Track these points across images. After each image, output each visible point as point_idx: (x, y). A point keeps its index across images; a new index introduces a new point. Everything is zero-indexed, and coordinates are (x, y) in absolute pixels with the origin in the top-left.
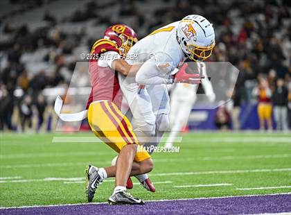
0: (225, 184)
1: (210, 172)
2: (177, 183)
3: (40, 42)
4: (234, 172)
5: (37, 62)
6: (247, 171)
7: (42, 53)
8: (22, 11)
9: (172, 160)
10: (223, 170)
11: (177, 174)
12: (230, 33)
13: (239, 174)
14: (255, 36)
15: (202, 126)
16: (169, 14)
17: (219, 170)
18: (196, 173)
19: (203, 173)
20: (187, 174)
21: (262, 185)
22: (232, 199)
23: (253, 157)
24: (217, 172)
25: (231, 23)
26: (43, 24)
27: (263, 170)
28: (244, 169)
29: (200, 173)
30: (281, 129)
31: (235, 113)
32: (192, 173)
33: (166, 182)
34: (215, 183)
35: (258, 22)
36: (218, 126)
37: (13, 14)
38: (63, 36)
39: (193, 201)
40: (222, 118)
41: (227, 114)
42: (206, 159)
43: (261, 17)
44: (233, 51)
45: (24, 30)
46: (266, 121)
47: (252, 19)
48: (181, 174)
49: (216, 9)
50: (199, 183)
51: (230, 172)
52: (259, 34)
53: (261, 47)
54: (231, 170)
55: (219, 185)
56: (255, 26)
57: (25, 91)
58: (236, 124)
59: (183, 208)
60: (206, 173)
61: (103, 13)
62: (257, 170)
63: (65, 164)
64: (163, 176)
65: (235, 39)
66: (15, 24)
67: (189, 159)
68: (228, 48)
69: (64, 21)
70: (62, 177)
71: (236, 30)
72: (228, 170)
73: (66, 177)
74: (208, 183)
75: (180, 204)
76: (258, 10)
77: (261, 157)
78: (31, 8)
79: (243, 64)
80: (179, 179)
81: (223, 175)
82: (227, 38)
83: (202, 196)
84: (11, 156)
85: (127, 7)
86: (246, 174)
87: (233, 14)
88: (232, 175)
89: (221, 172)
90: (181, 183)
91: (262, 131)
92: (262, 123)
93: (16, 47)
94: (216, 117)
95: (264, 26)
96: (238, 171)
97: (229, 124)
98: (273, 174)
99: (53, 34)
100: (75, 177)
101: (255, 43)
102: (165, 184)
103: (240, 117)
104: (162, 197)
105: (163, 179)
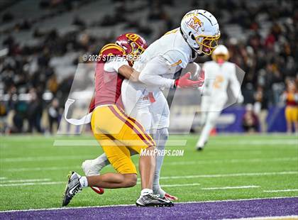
0: (253, 186)
1: (237, 175)
2: (205, 185)
3: (70, 46)
4: (262, 174)
5: (66, 65)
6: (274, 173)
7: (71, 56)
8: (52, 16)
9: (200, 162)
10: (249, 172)
11: (205, 176)
12: (258, 37)
13: (266, 176)
14: (282, 40)
15: (230, 128)
17: (246, 172)
18: (224, 176)
19: (231, 175)
20: (214, 176)
21: (289, 187)
22: (259, 201)
23: (280, 159)
24: (244, 174)
25: (259, 27)
26: (73, 28)
27: (290, 173)
28: (271, 172)
29: (227, 175)
31: (263, 116)
32: (219, 176)
33: (194, 184)
34: (243, 185)
35: (286, 26)
36: (245, 128)
37: (43, 18)
38: (92, 40)
39: (220, 203)
40: (250, 121)
41: (255, 117)
42: (233, 161)
43: (289, 21)
44: (261, 54)
45: (53, 35)
46: (293, 124)
47: (280, 23)
48: (208, 176)
50: (227, 185)
51: (257, 174)
52: (287, 38)
53: (288, 51)
54: (258, 172)
55: (245, 187)
56: (283, 29)
57: (54, 94)
58: (264, 126)
59: (210, 209)
60: (234, 175)
61: (131, 17)
62: (284, 173)
64: (191, 178)
65: (263, 42)
66: (45, 28)
67: (216, 162)
68: (255, 51)
69: (94, 25)
71: (264, 33)
72: (256, 172)
74: (235, 185)
75: (207, 206)
76: (286, 14)
77: (288, 159)
78: (61, 12)
79: (270, 68)
80: (207, 182)
81: (250, 178)
82: (255, 42)
84: (40, 159)
85: (156, 12)
86: (273, 176)
87: (261, 18)
88: (259, 177)
89: (248, 174)
90: (209, 185)
92: (289, 125)
93: (46, 51)
94: (244, 120)
95: (292, 29)
96: (265, 174)
97: (256, 127)
99: (83, 38)
101: (283, 46)
102: (193, 186)
103: (268, 119)
104: (190, 199)
105: (191, 181)
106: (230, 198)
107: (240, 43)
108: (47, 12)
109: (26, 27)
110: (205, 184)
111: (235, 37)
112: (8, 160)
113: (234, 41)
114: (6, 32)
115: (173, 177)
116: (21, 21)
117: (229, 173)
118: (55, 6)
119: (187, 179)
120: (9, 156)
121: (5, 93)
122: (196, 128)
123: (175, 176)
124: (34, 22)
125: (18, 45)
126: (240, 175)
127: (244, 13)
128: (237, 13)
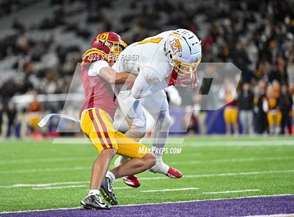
0: (192, 188)
3: (9, 50)
4: (201, 176)
5: (6, 69)
6: (213, 175)
7: (11, 60)
10: (189, 175)
13: (205, 178)
14: (220, 41)
16: (136, 20)
20: (154, 178)
21: (228, 189)
22: (198, 203)
23: (219, 161)
25: (197, 28)
26: (12, 32)
27: (229, 174)
28: (211, 173)
30: (248, 133)
31: (202, 118)
35: (223, 27)
38: (32, 44)
39: (159, 205)
41: (194, 118)
43: (227, 22)
46: (232, 125)
47: (218, 23)
48: (148, 179)
49: (181, 14)
50: (166, 187)
51: (197, 176)
52: (225, 39)
53: (226, 52)
54: (198, 174)
55: (184, 189)
56: (221, 31)
59: (149, 212)
61: (70, 20)
62: (224, 174)
63: (34, 170)
69: (32, 29)
70: (31, 183)
71: (203, 35)
72: (195, 174)
73: (34, 183)
75: (147, 209)
76: (223, 15)
77: (227, 160)
80: (146, 184)
81: (190, 180)
83: (169, 200)
85: (95, 14)
86: (212, 178)
87: (199, 19)
88: (198, 179)
90: (148, 188)
91: (228, 136)
92: (228, 127)
95: (230, 30)
96: (204, 176)
97: (196, 129)
98: (239, 178)
99: (22, 42)
100: (43, 183)
101: (221, 48)
104: (129, 201)
128: (175, 15)
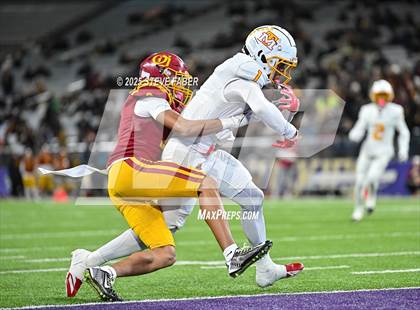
1: (401, 253)
2: (356, 268)
8: (145, 35)
9: (349, 237)
10: (417, 250)
11: (356, 255)
15: (389, 189)
16: (346, 37)
17: (414, 250)
18: (382, 255)
19: (393, 254)
20: (369, 255)
24: (410, 253)
29: (388, 254)
32: (376, 255)
33: (341, 267)
34: (409, 268)
36: (411, 189)
37: (133, 38)
39: (377, 293)
42: (395, 235)
48: (362, 255)
55: (412, 270)
59: (364, 301)
60: (396, 254)
64: (337, 259)
67: (372, 235)
73: (203, 260)
74: (399, 267)
75: (360, 297)
78: (157, 30)
80: (359, 263)
89: (416, 253)
90: (362, 268)
94: (410, 177)
102: (340, 270)
104: (336, 287)
105: (336, 262)
106: (392, 285)
107: (405, 71)
108: (139, 29)
109: (108, 50)
110: (356, 266)
111: (397, 62)
112: (83, 234)
113: (395, 69)
114: (83, 57)
115: (313, 257)
116: (102, 42)
117: (390, 252)
118: (151, 21)
119: (332, 260)
120: (86, 229)
121: (80, 140)
122: (344, 189)
123: (315, 255)
124: (121, 43)
125: (97, 76)
126: (405, 253)
127: (411, 30)
128: (401, 31)
